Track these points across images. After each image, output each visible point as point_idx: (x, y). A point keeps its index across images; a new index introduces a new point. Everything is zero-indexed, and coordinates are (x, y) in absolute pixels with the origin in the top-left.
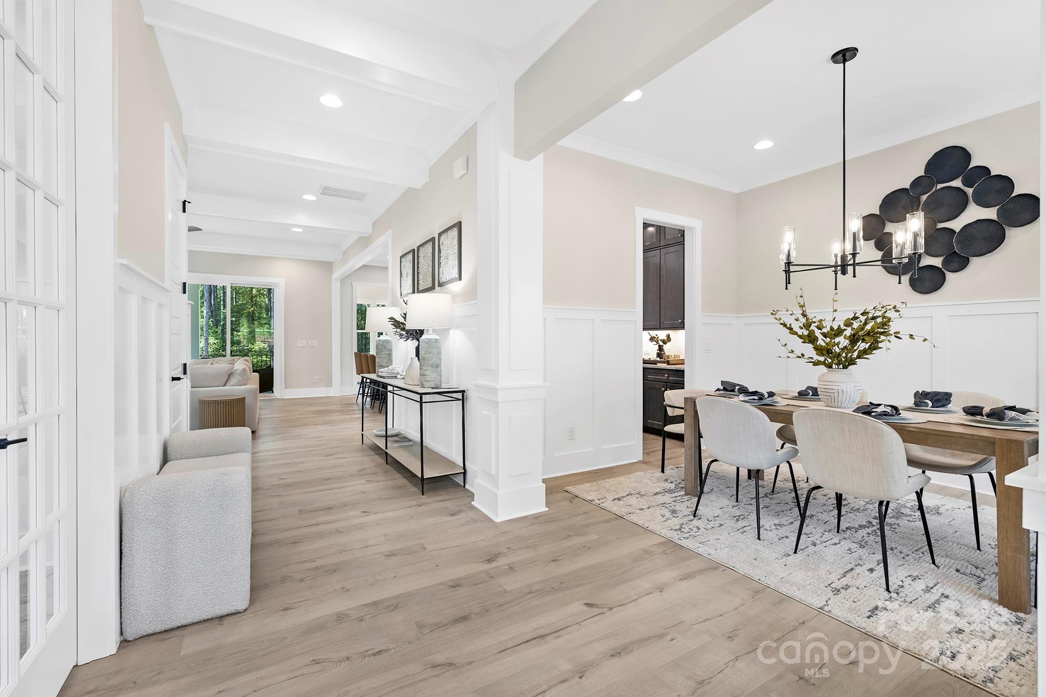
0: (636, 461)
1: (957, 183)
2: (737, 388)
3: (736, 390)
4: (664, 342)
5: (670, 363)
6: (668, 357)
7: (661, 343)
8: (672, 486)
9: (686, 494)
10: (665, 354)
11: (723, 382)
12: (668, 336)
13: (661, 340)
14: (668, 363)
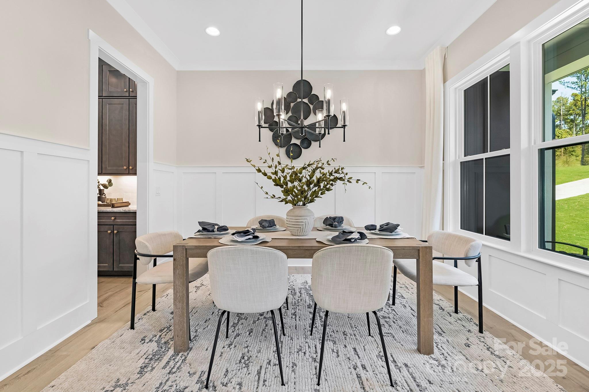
0: (89, 322)
1: (306, 101)
2: (216, 227)
3: (216, 230)
4: (105, 187)
5: (115, 206)
6: (111, 200)
7: (102, 188)
8: (154, 346)
9: (177, 352)
10: (106, 197)
11: (200, 223)
12: (110, 181)
13: (102, 185)
14: (113, 206)
